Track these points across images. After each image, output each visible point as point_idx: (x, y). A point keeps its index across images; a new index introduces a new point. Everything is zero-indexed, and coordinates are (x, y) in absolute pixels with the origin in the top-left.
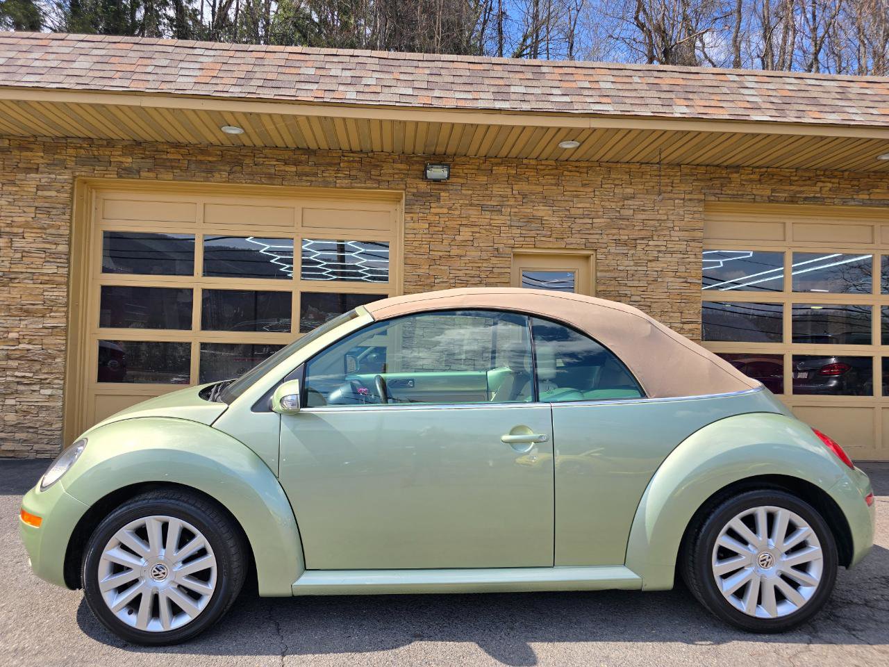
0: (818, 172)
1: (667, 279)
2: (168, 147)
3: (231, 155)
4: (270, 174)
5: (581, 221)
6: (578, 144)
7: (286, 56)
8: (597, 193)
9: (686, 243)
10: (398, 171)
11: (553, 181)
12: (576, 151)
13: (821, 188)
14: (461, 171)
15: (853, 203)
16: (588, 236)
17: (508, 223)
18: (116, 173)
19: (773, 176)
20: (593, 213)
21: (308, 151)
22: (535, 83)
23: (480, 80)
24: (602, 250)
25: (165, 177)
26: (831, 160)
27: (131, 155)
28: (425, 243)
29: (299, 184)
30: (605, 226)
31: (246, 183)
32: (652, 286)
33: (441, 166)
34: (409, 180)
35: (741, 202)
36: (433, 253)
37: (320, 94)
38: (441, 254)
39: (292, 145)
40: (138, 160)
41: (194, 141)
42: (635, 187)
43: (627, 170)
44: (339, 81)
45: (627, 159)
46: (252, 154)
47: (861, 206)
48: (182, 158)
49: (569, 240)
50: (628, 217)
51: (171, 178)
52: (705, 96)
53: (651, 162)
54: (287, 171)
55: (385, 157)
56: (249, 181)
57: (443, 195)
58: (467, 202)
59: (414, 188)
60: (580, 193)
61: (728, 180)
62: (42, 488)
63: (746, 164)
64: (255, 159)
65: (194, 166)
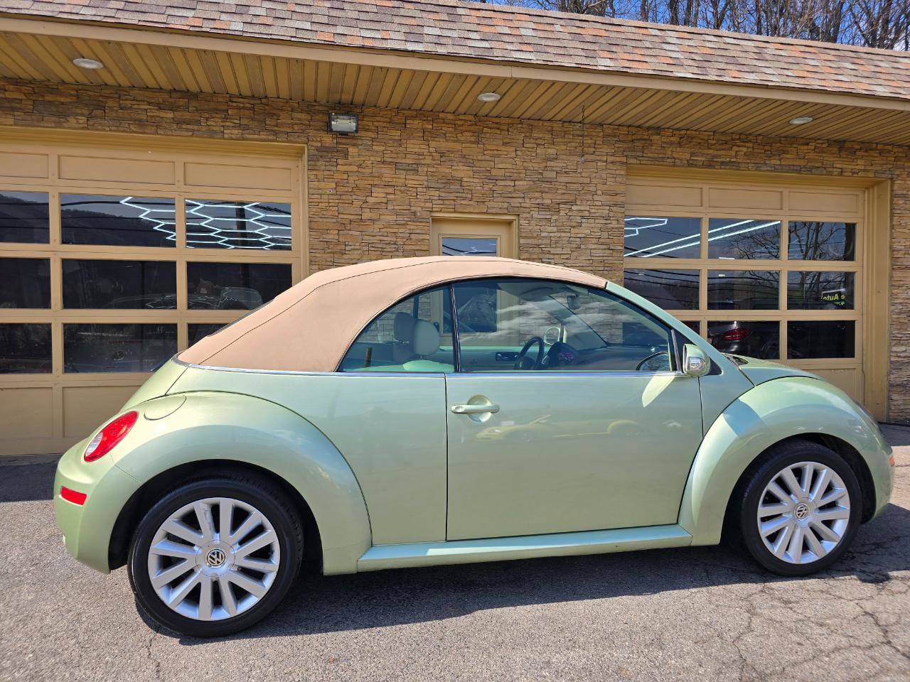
0: (734, 136)
1: (591, 246)
2: (5, 83)
3: (90, 97)
4: (141, 120)
5: (503, 183)
6: (499, 97)
8: (519, 153)
9: (608, 208)
10: (297, 122)
11: (473, 139)
12: (496, 105)
13: (737, 151)
14: (370, 124)
15: (765, 169)
16: (510, 200)
17: (425, 183)
19: (692, 138)
20: (515, 175)
21: (187, 94)
22: (451, 25)
23: (389, 18)
24: (525, 215)
25: (4, 121)
26: (745, 124)
28: (333, 204)
29: (178, 133)
30: (528, 189)
31: (110, 130)
32: (575, 254)
33: (348, 117)
34: (311, 133)
35: (662, 165)
36: (343, 216)
37: (198, 22)
38: (350, 217)
39: (168, 87)
41: (38, 76)
42: (557, 148)
43: (550, 128)
44: (222, 9)
45: (548, 116)
46: (116, 96)
47: (772, 171)
48: (24, 97)
49: (491, 204)
50: (550, 180)
51: (12, 123)
52: (629, 49)
53: (574, 121)
54: (162, 118)
55: (282, 104)
56: (114, 128)
57: (352, 150)
58: (379, 159)
59: (317, 141)
60: (501, 153)
61: (649, 142)
63: (666, 126)
64: (121, 102)
65: (41, 108)
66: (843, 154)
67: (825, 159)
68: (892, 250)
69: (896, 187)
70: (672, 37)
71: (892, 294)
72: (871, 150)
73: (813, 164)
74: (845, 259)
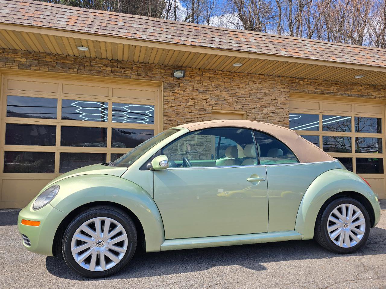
0: (332, 82)
2: (46, 55)
3: (79, 61)
4: (98, 71)
5: (240, 99)
6: (242, 65)
7: (109, 16)
8: (247, 87)
9: (282, 109)
10: (160, 73)
11: (229, 81)
12: (239, 68)
13: (333, 88)
14: (188, 74)
15: (345, 95)
16: (243, 105)
17: (210, 98)
18: (17, 66)
19: (315, 83)
20: (246, 95)
21: (117, 61)
22: (223, 37)
23: (199, 34)
24: (249, 112)
25: (44, 69)
26: (337, 78)
27: (26, 58)
28: (173, 106)
29: (113, 76)
30: (251, 101)
31: (86, 75)
33: (180, 71)
34: (165, 77)
35: (304, 93)
36: (177, 111)
37: (130, 35)
38: (180, 111)
39: (110, 58)
40: (30, 61)
41: (60, 52)
42: (262, 85)
43: (259, 77)
44: (137, 29)
45: (259, 73)
46: (89, 61)
47: (348, 96)
48: (53, 61)
49: (236, 107)
50: (260, 98)
51: (47, 70)
52: (292, 48)
53: (269, 75)
54: (107, 70)
55: (154, 66)
56: (88, 74)
57: (181, 84)
58: (192, 88)
59: (168, 81)
60: (240, 87)
61: (298, 84)
62: (34, 208)
63: (305, 78)
64: (91, 64)
65: (59, 65)
66: (375, 90)
67: (368, 92)
70: (307, 43)
73: (363, 94)
74: (377, 133)
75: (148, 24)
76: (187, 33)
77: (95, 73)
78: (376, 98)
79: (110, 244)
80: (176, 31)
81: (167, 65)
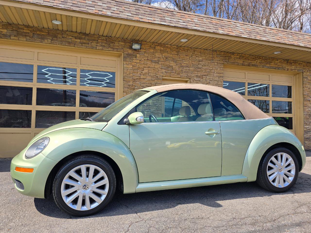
0: (256, 57)
2: (24, 27)
3: (52, 33)
4: (69, 42)
5: (185, 68)
6: (187, 40)
8: (190, 59)
9: (218, 78)
10: (120, 45)
11: (176, 53)
12: (185, 43)
13: (257, 62)
14: (144, 47)
15: (265, 67)
16: (187, 74)
17: (161, 67)
19: (243, 57)
20: (189, 66)
21: (85, 34)
22: (173, 17)
23: (154, 14)
24: (192, 79)
25: (22, 39)
26: (259, 53)
27: (6, 29)
28: (131, 73)
29: (81, 47)
30: (193, 70)
31: (59, 45)
33: (137, 44)
34: (125, 49)
35: (234, 65)
36: (134, 77)
37: (97, 12)
38: (137, 77)
39: (79, 31)
40: (10, 31)
41: (36, 25)
42: (202, 58)
43: (200, 51)
44: (103, 8)
45: (200, 48)
46: (61, 33)
47: (268, 68)
48: (30, 32)
49: (182, 75)
50: (200, 68)
51: (25, 40)
52: (227, 28)
53: (208, 49)
54: (76, 42)
55: (115, 39)
56: (60, 44)
57: (138, 55)
58: (147, 59)
59: (127, 52)
60: (185, 58)
61: (230, 57)
62: (27, 157)
63: (236, 52)
64: (63, 35)
65: (36, 36)
66: (288, 64)
67: (283, 65)
68: (304, 95)
69: (304, 75)
70: (238, 25)
71: (304, 109)
72: (296, 63)
73: (279, 67)
74: (288, 98)
75: (112, 4)
76: (144, 12)
77: (66, 44)
78: (289, 70)
79: (94, 187)
80: (134, 10)
81: (126, 39)
